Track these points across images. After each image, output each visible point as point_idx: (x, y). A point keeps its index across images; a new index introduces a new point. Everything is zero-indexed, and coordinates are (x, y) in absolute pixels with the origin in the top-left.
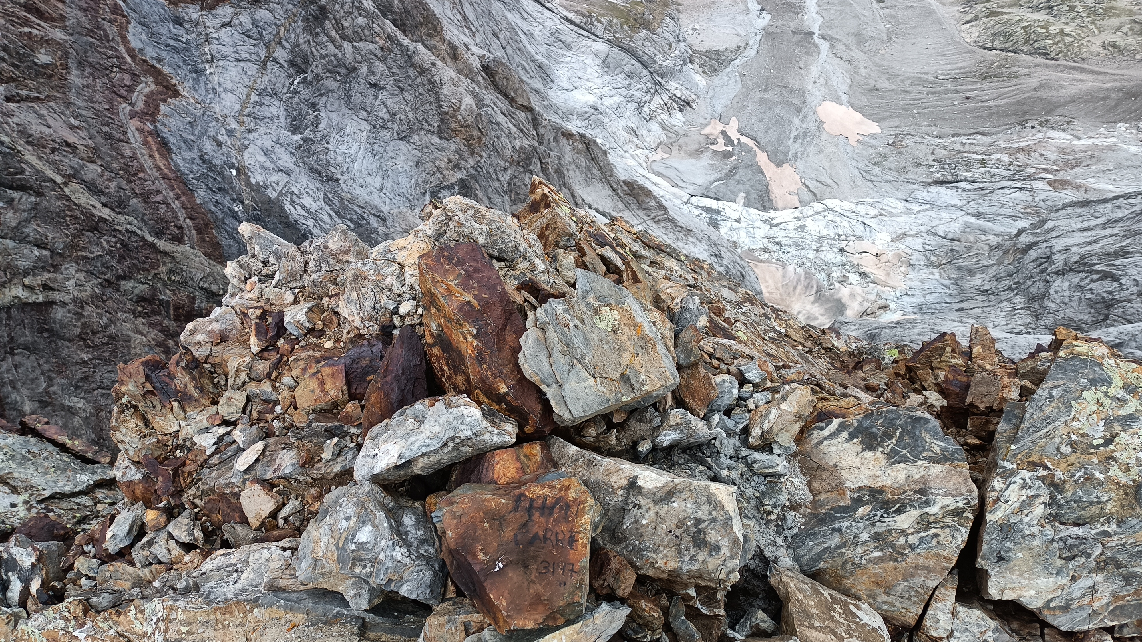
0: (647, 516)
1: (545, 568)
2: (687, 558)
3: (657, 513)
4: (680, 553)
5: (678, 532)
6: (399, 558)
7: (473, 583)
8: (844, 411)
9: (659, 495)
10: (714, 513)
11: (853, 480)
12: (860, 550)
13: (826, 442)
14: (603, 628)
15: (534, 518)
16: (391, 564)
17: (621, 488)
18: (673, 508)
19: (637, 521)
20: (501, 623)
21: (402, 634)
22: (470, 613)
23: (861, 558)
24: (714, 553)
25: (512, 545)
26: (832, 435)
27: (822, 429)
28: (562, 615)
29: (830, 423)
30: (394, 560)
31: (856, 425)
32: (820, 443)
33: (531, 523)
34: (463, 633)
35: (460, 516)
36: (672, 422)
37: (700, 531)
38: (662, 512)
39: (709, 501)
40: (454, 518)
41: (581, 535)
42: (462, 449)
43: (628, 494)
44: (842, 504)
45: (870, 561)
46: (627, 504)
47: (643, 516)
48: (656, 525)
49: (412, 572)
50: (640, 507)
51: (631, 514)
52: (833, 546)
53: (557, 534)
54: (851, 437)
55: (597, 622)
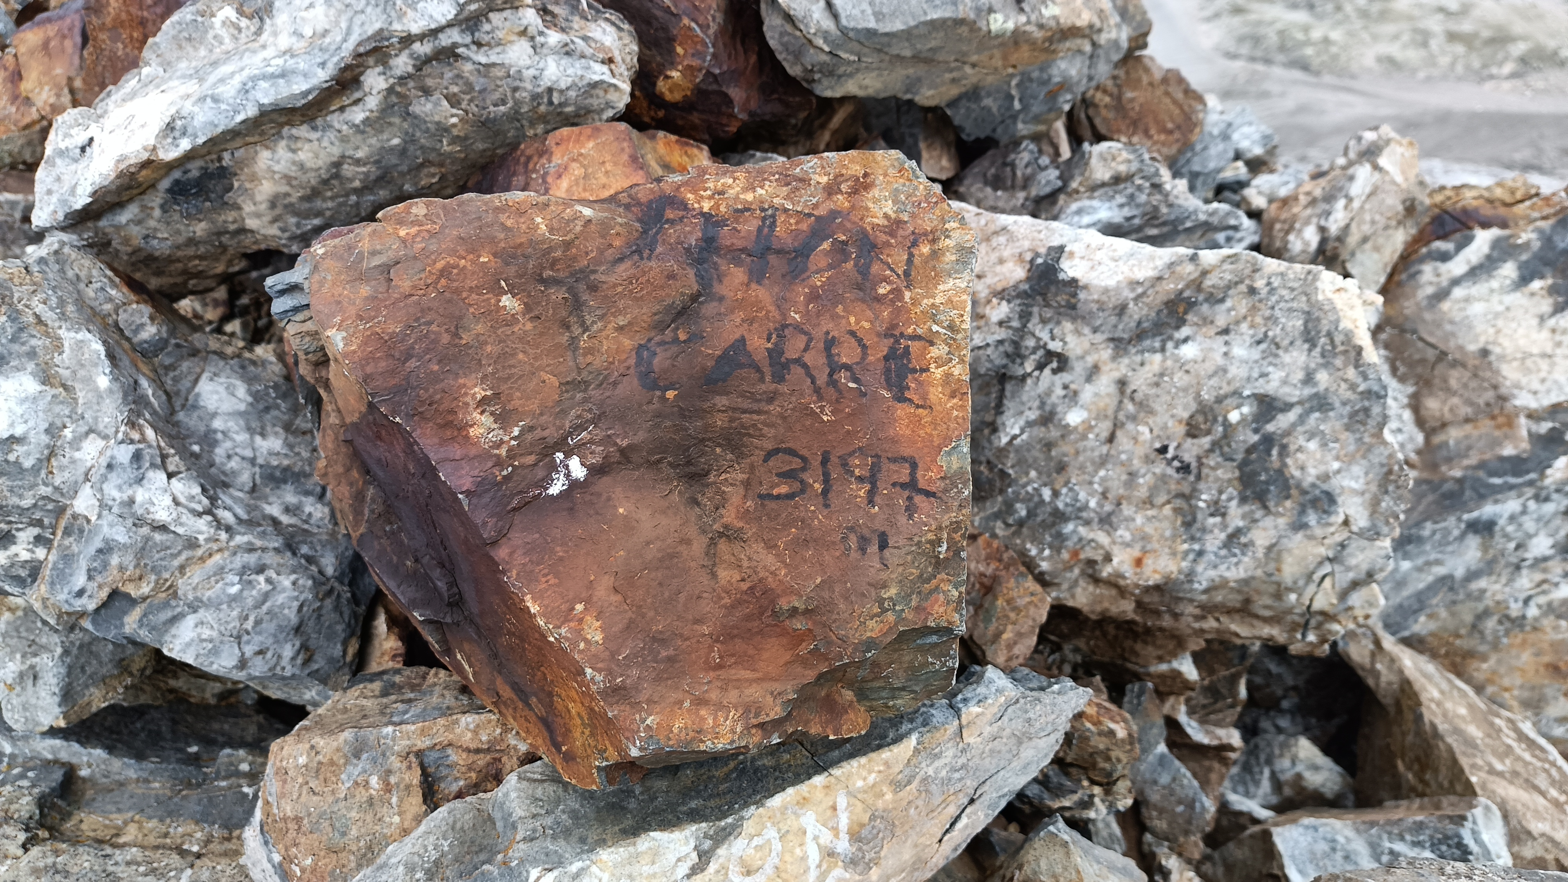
0: (1087, 393)
1: (788, 475)
2: (1214, 541)
3: (1122, 383)
4: (1188, 524)
5: (1191, 450)
6: (162, 513)
7: (448, 566)
8: (1502, 211)
9: (1136, 312)
10: (1323, 378)
11: (1536, 385)
12: (1525, 581)
13: (1458, 292)
14: (989, 764)
15: (725, 289)
16: (120, 535)
17: (1001, 294)
18: (1183, 366)
19: (1048, 418)
20: (579, 738)
21: (201, 819)
22: (447, 712)
23: (1527, 601)
24: (1312, 518)
25: (630, 387)
26: (1475, 273)
27: (1445, 257)
28: (862, 695)
29: (1468, 240)
30: (139, 522)
31: (1536, 245)
32: (1442, 294)
33: (710, 309)
34: (415, 801)
35: (386, 269)
36: (1101, 172)
37: (1268, 441)
38: (1140, 382)
39: (1309, 337)
40: (362, 278)
41: (938, 351)
42: (422, 107)
43: (1025, 316)
44: (1508, 451)
45: (1550, 609)
46: (1016, 354)
47: (1072, 396)
48: (1117, 425)
49: (220, 571)
50: (1062, 362)
51: (1030, 391)
52: (1459, 573)
53: (830, 344)
54: (1524, 280)
55: (970, 738)
